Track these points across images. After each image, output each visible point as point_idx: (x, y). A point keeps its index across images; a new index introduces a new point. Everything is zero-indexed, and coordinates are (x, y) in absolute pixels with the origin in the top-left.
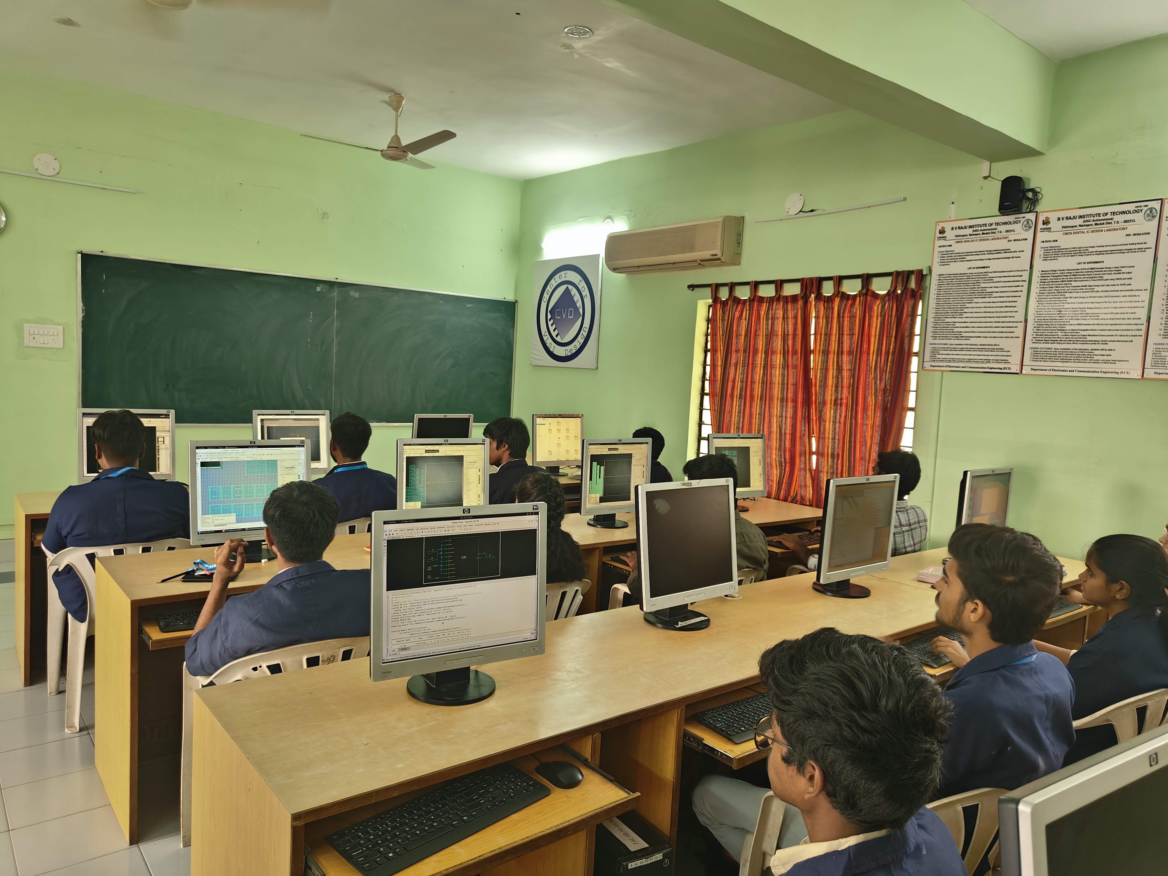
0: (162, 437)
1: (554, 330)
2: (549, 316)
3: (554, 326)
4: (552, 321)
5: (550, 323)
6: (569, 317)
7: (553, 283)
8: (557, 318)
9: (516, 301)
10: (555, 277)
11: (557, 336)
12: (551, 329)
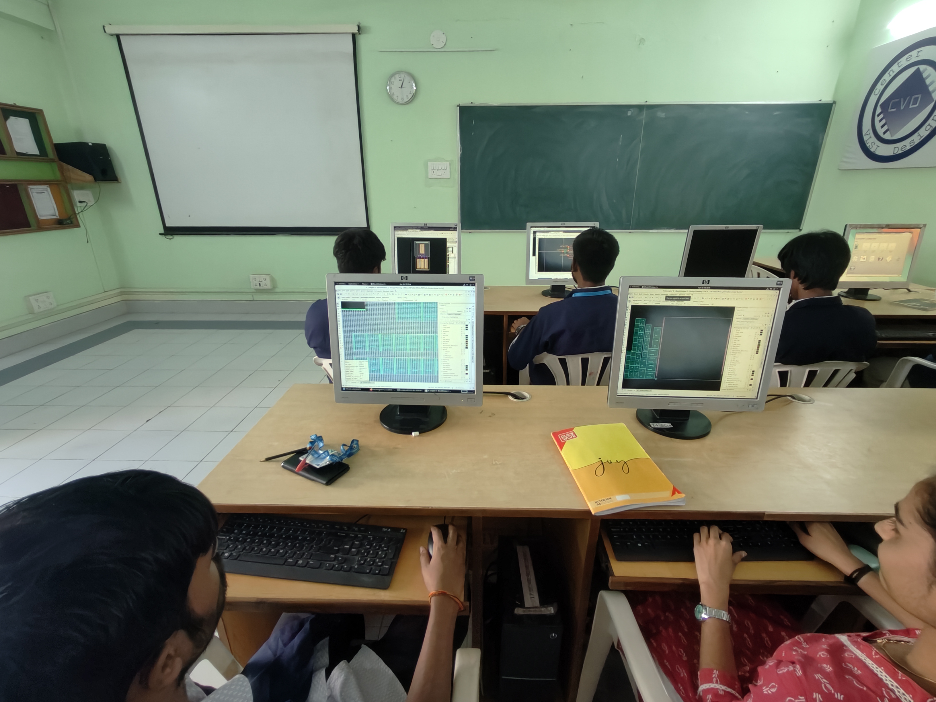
0: (450, 247)
1: (882, 127)
2: (879, 110)
3: (884, 121)
4: (882, 116)
5: (877, 119)
6: (911, 107)
8: (890, 110)
9: (834, 102)
10: (899, 61)
11: (884, 133)
12: (878, 125)
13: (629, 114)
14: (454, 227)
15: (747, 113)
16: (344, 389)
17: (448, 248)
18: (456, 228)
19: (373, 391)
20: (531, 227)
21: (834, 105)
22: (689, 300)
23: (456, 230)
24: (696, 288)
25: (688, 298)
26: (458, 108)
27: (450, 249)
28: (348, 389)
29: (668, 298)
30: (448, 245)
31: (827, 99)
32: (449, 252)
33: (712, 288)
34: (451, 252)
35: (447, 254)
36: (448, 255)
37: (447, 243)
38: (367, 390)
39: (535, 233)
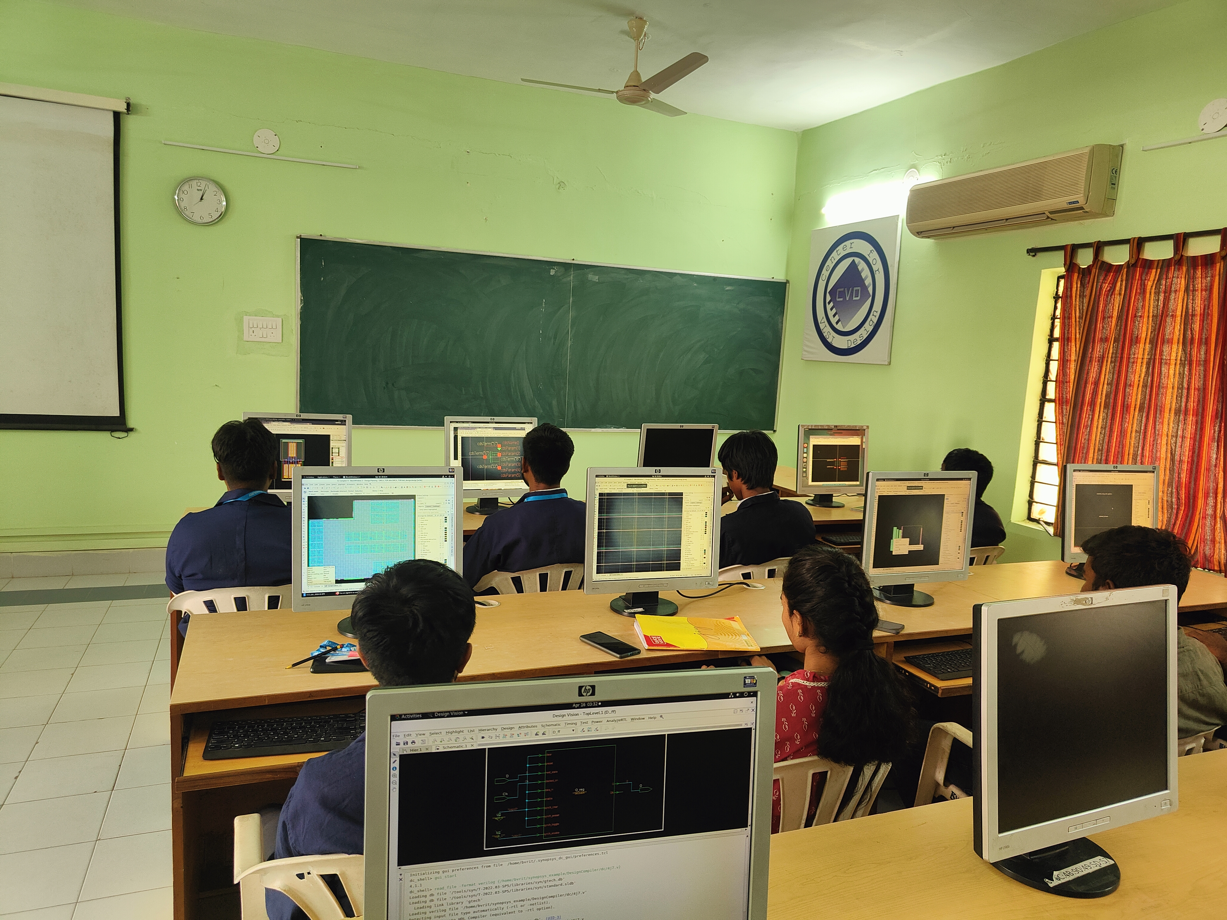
0: (336, 448)
1: (834, 316)
2: (828, 298)
3: (834, 311)
4: (832, 304)
5: (829, 307)
6: (854, 299)
7: (835, 256)
8: (838, 300)
9: (788, 282)
10: (837, 249)
11: (837, 323)
12: (831, 314)
13: (552, 272)
14: (342, 420)
15: (695, 285)
16: (305, 595)
17: (332, 448)
18: (345, 421)
19: (339, 595)
20: (451, 422)
21: (787, 284)
22: (646, 487)
23: (345, 425)
24: (651, 476)
25: (645, 486)
26: (299, 240)
27: (336, 450)
28: (309, 595)
29: (629, 486)
30: (332, 444)
31: (780, 277)
32: (333, 454)
33: (663, 476)
34: (338, 454)
35: (331, 456)
36: (332, 459)
37: (331, 442)
38: (333, 594)
39: (456, 429)
